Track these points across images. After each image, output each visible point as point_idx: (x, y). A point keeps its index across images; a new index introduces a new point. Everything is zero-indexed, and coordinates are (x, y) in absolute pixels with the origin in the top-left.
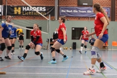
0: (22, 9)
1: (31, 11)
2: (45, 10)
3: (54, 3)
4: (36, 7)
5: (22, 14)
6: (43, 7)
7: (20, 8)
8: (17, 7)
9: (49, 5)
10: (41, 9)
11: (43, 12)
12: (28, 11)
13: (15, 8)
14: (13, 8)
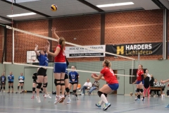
0: (125, 48)
1: (135, 50)
2: (151, 48)
3: (161, 38)
4: (141, 44)
5: (125, 53)
6: (148, 44)
7: (122, 47)
8: (120, 46)
9: (156, 42)
10: (146, 46)
11: (149, 50)
12: (132, 50)
13: (118, 47)
14: (115, 47)
